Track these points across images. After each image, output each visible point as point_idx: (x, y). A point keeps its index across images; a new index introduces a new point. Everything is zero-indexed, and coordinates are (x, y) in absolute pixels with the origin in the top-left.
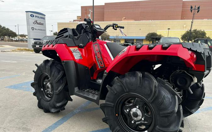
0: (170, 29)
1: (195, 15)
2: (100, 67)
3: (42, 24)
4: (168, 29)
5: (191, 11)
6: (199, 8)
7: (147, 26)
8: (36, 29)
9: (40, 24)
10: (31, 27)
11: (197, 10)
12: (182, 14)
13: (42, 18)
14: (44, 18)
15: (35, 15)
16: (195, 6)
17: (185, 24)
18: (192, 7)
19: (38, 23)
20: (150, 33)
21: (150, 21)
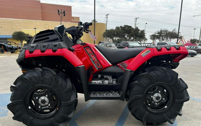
0: (36, 29)
1: (63, 18)
2: (97, 69)
4: (35, 29)
5: (59, 14)
6: (64, 12)
7: (9, 24)
11: (63, 14)
12: (42, 15)
16: (61, 10)
17: (47, 25)
18: (59, 11)
20: (16, 32)
21: (11, 19)
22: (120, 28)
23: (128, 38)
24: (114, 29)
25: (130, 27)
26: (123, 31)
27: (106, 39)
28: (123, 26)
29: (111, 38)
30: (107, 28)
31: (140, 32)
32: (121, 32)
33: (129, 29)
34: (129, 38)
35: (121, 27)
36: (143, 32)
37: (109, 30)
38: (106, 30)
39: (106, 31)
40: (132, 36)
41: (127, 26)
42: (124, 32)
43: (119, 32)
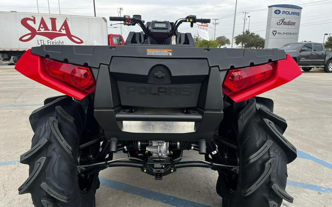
3: (294, 24)
8: (279, 33)
9: (289, 24)
10: (272, 30)
13: (293, 13)
14: (298, 14)
15: (282, 9)
19: (285, 24)
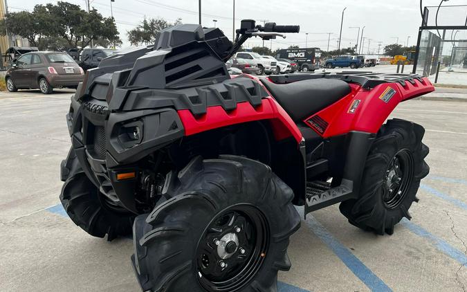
22: (47, 10)
23: (74, 36)
24: (31, 12)
25: (76, 8)
26: (58, 18)
27: (11, 38)
28: (55, 3)
29: (24, 36)
30: (7, 8)
31: (102, 22)
32: (52, 21)
33: (75, 12)
34: (77, 37)
35: (49, 6)
36: (110, 22)
37: (14, 14)
38: (8, 15)
39: (5, 16)
40: (84, 31)
41: (67, 4)
42: (61, 22)
43: (49, 21)
